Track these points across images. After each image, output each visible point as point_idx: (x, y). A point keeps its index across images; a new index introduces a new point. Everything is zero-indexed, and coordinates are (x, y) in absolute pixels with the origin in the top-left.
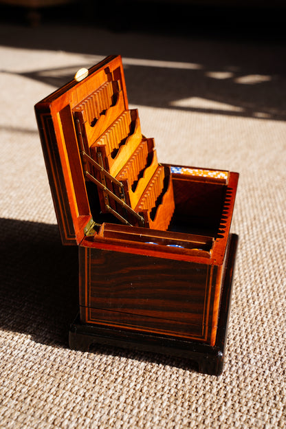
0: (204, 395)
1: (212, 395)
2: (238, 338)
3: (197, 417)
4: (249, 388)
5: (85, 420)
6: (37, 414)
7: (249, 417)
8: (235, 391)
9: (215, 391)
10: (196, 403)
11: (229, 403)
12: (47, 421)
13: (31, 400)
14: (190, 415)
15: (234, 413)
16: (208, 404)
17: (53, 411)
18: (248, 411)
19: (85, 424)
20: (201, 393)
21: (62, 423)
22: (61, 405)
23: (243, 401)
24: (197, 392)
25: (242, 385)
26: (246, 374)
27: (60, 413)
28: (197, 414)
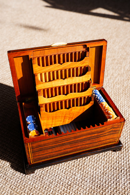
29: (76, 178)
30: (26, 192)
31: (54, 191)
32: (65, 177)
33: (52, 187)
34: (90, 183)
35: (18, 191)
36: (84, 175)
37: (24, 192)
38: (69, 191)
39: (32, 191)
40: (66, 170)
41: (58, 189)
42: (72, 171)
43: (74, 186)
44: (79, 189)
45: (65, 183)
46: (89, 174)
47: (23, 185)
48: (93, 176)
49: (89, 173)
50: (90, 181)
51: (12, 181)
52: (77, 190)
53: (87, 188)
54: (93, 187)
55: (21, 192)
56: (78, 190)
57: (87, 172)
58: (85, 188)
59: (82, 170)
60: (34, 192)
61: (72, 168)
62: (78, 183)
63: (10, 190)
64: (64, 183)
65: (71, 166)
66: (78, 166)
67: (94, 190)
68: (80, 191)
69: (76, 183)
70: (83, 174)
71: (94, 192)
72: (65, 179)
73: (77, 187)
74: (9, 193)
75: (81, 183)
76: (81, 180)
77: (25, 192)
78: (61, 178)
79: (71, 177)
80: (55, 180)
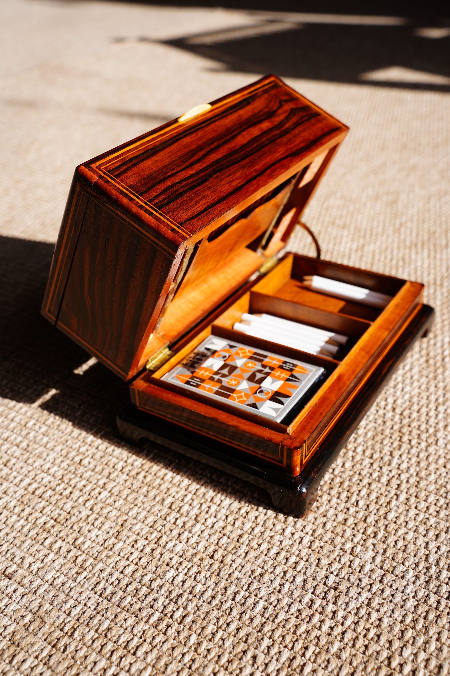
0: (370, 484)
1: (380, 485)
2: (424, 410)
3: (357, 512)
4: (433, 477)
5: (209, 507)
6: (151, 495)
7: (427, 516)
8: (412, 481)
9: (384, 479)
10: (358, 495)
11: (403, 497)
12: (162, 504)
13: (145, 477)
14: (348, 509)
15: (408, 511)
16: (373, 496)
17: (170, 492)
18: (428, 508)
19: (210, 512)
20: (366, 481)
21: (180, 508)
22: (182, 486)
23: (422, 495)
24: (361, 480)
25: (423, 474)
26: (431, 459)
27: (180, 495)
28: (358, 509)
29: (357, 563)
30: (159, 605)
31: (271, 608)
32: (313, 559)
33: (263, 593)
34: (418, 583)
35: (125, 603)
36: (388, 554)
37: (152, 607)
38: (330, 608)
39: (180, 603)
40: (316, 535)
41: (286, 601)
42: (338, 540)
43: (353, 592)
44: (375, 603)
45: (314, 579)
46: (409, 550)
47: (143, 582)
48: (427, 560)
49: (411, 547)
50: (417, 577)
51: (100, 566)
52: (365, 607)
53: (408, 599)
54: (433, 599)
55: (139, 605)
56: (368, 605)
57: (400, 544)
58: (398, 598)
59: (380, 535)
60: (191, 607)
61: (339, 529)
62: (365, 581)
63: (95, 598)
64: (310, 580)
65: (335, 524)
66: (362, 526)
67: (437, 608)
68: (378, 611)
69: (360, 580)
70: (385, 551)
71: (439, 616)
72: (313, 567)
73: (365, 595)
74: (92, 608)
75: (381, 582)
76: (379, 572)
77: (156, 607)
78: (297, 563)
79: (338, 559)
80: (272, 569)
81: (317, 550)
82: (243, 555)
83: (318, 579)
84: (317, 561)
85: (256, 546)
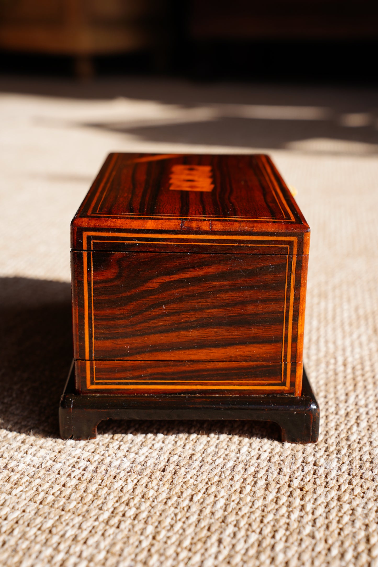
30: (108, 507)
32: (274, 469)
36: (355, 464)
37: (100, 509)
38: (298, 502)
39: (132, 504)
43: (321, 491)
44: (345, 498)
45: (277, 483)
47: (89, 491)
51: (38, 482)
52: (335, 502)
55: (86, 508)
56: (339, 500)
57: (366, 457)
59: (344, 452)
60: (145, 507)
62: (333, 483)
64: (273, 483)
69: (327, 483)
70: (351, 462)
72: (275, 474)
73: (334, 493)
75: (350, 483)
76: (346, 477)
77: (105, 508)
78: (256, 472)
79: (301, 468)
80: (231, 477)
81: (277, 463)
82: (198, 468)
83: (282, 482)
84: (278, 470)
85: (211, 461)
